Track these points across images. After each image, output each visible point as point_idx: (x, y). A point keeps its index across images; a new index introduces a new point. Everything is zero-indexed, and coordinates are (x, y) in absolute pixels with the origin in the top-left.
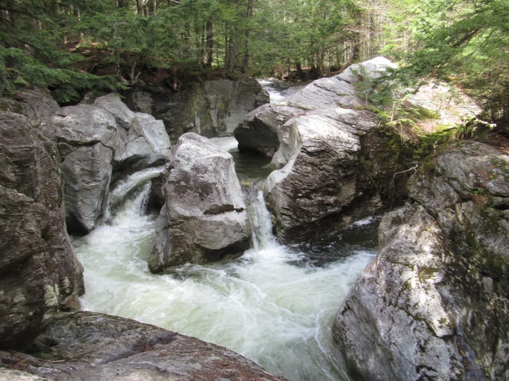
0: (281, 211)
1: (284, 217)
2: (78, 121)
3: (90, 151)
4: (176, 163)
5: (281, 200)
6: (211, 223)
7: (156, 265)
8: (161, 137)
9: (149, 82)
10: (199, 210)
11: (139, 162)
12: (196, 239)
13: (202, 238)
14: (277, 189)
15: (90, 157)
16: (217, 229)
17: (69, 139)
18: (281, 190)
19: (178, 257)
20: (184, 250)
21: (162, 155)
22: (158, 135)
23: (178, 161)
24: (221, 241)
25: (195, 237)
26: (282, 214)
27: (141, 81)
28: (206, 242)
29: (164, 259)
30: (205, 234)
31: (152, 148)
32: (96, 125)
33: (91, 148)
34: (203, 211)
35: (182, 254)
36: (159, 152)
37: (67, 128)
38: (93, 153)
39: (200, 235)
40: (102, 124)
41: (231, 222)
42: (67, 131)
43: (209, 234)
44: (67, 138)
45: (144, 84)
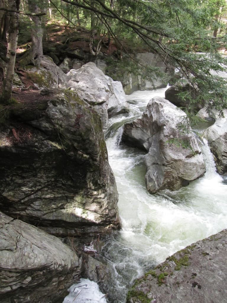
0: (223, 154)
1: (224, 157)
2: (88, 86)
3: (101, 108)
4: (166, 122)
5: (223, 147)
6: (190, 164)
7: (154, 190)
8: (122, 94)
9: (105, 53)
10: (182, 155)
11: (112, 111)
12: (180, 174)
13: (184, 173)
14: (221, 139)
15: (101, 112)
16: (194, 168)
17: (89, 100)
18: (224, 140)
19: (166, 184)
20: (170, 180)
21: (124, 107)
22: (120, 92)
23: (168, 121)
24: (194, 175)
25: (180, 172)
26: (223, 156)
27: (101, 52)
28: (186, 176)
29: (158, 185)
30: (187, 171)
31: (118, 101)
32: (99, 89)
33: (101, 107)
34: (185, 156)
35: (168, 182)
36: (122, 104)
37: (87, 93)
38: (102, 110)
39: (183, 172)
40: (103, 88)
41: (200, 162)
42: (88, 94)
43: (189, 171)
44: (88, 100)
45: (102, 54)
